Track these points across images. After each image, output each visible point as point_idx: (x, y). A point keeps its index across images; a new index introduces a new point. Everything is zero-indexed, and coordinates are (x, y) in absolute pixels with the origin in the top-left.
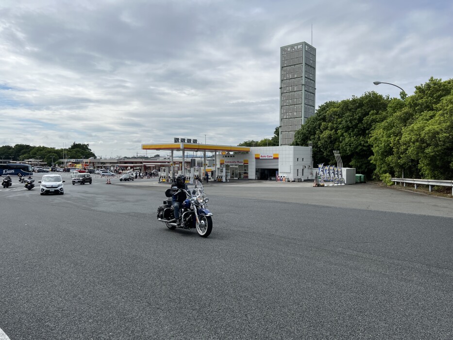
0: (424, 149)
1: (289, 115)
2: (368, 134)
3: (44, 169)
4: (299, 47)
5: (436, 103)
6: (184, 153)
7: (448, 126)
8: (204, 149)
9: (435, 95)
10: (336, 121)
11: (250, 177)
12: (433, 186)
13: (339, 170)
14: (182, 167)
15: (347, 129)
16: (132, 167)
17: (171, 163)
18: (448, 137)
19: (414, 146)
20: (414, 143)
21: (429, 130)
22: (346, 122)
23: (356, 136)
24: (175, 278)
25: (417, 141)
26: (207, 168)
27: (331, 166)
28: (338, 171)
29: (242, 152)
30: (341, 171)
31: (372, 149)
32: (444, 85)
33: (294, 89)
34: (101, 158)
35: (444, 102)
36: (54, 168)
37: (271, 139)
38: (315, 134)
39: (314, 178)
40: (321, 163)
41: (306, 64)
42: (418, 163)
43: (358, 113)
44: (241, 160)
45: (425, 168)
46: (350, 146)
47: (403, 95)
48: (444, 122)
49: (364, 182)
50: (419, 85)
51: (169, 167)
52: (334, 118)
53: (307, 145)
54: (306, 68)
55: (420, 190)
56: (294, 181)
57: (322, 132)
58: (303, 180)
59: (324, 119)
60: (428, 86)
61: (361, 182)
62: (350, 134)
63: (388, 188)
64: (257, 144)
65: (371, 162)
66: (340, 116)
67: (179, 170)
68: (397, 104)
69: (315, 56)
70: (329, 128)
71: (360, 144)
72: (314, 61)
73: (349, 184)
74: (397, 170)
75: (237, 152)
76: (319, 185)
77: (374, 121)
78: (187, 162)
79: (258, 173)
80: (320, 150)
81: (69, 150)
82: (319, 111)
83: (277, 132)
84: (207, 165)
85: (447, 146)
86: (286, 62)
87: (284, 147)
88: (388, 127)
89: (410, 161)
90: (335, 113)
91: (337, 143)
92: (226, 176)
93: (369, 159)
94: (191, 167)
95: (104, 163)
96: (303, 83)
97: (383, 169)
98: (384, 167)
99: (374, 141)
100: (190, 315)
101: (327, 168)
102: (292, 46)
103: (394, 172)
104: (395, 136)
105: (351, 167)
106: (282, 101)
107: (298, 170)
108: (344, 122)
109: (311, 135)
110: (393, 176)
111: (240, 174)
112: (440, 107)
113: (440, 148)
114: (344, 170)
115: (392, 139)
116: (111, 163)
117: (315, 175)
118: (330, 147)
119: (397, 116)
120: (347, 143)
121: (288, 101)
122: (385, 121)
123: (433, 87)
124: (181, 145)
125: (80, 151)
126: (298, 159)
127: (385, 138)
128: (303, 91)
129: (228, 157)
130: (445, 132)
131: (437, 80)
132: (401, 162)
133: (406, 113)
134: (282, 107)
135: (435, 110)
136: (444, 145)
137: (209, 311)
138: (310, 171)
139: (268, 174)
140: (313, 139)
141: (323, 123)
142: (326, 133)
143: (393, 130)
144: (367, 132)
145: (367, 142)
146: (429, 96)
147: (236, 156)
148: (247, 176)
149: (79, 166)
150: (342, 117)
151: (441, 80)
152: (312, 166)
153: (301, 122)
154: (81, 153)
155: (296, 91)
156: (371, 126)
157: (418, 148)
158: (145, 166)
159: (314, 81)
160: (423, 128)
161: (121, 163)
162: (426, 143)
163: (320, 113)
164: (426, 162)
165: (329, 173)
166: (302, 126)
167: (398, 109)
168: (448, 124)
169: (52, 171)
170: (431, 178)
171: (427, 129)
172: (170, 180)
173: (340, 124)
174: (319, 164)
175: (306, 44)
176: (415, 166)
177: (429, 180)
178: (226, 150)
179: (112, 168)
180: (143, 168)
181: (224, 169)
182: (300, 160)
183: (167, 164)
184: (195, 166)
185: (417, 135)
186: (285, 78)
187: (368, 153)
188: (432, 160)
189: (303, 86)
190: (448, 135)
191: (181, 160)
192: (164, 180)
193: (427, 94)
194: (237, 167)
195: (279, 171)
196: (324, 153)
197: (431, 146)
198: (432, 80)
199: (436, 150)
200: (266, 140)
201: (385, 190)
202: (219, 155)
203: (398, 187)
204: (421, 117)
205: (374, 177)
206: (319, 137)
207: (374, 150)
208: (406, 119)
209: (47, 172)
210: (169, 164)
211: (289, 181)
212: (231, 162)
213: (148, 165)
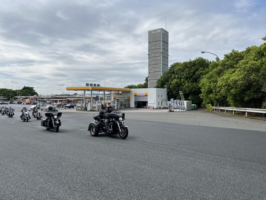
0: (230, 90)
1: (153, 70)
2: (199, 81)
3: (5, 102)
4: (159, 31)
5: (236, 64)
6: (92, 92)
7: (243, 77)
8: (104, 90)
9: (235, 60)
10: (181, 74)
11: (131, 107)
12: (235, 111)
13: (183, 102)
14: (90, 100)
15: (187, 78)
16: (60, 101)
17: (84, 98)
18: (242, 83)
19: (224, 89)
20: (224, 87)
21: (232, 79)
22: (186, 74)
23: (192, 83)
24: (86, 170)
25: (226, 85)
26: (106, 101)
27: (178, 99)
28: (181, 103)
29: (127, 91)
30: (184, 103)
31: (201, 90)
32: (240, 54)
33: (156, 55)
34: (41, 95)
35: (241, 63)
36: (12, 102)
37: (143, 84)
38: (168, 81)
39: (168, 107)
40: (172, 98)
41: (163, 41)
42: (227, 98)
43: (193, 69)
44: (126, 96)
45: (230, 101)
46: (188, 88)
47: (218, 59)
48: (241, 75)
49: (197, 109)
50: (226, 54)
51: (83, 100)
52: (179, 72)
53: (164, 88)
54: (163, 43)
55: (228, 113)
56: (157, 109)
57: (172, 80)
58: (162, 108)
59: (173, 73)
60: (231, 54)
61: (195, 109)
62: (188, 81)
63: (210, 112)
64: (135, 87)
65: (200, 97)
66: (183, 71)
67: (89, 102)
68: (215, 65)
69: (168, 36)
70: (176, 78)
71: (194, 87)
72: (168, 40)
73: (188, 110)
74: (215, 102)
75: (124, 91)
76: (171, 111)
77: (202, 74)
78: (94, 98)
79: (136, 104)
80: (171, 91)
81: (21, 91)
82: (171, 68)
83: (147, 80)
84: (106, 99)
85: (242, 89)
86: (151, 40)
87: (151, 89)
88: (210, 77)
89: (222, 97)
90: (180, 69)
91: (181, 87)
92: (117, 106)
93: (199, 95)
94: (96, 100)
95: (43, 98)
96: (161, 52)
97: (207, 102)
98: (208, 100)
99: (202, 85)
100: (95, 194)
101: (175, 101)
102: (155, 31)
103: (213, 103)
104: (214, 82)
105: (189, 100)
106: (149, 62)
107: (159, 102)
108: (185, 74)
109: (166, 82)
110: (213, 105)
111: (125, 105)
112: (238, 66)
113: (238, 90)
114: (185, 102)
115: (212, 84)
116: (47, 98)
117: (168, 105)
118: (177, 89)
119: (214, 71)
120: (187, 87)
121: (153, 62)
122: (208, 74)
123: (234, 55)
124: (90, 88)
125: (28, 91)
126: (159, 96)
127: (208, 84)
128: (161, 57)
129: (118, 94)
130: (241, 81)
131: (236, 51)
132: (217, 97)
133: (220, 70)
134: (149, 65)
135: (235, 68)
136: (241, 88)
137: (107, 191)
138: (166, 102)
139: (142, 104)
140: (167, 84)
141: (173, 75)
142: (175, 81)
143: (212, 79)
144: (198, 80)
145: (198, 86)
146: (232, 60)
147: (123, 94)
148: (130, 106)
149: (27, 101)
150: (183, 72)
151: (238, 51)
152: (167, 100)
153: (160, 75)
154: (29, 93)
155: (158, 56)
156: (200, 77)
157: (227, 90)
158: (68, 100)
159: (168, 51)
160: (229, 78)
161: (53, 98)
162: (231, 87)
163: (171, 69)
164: (231, 97)
165: (177, 104)
166: (161, 77)
167: (215, 67)
168: (243, 76)
169: (10, 103)
170: (234, 107)
171: (231, 79)
172: (83, 108)
173: (183, 75)
174: (171, 98)
175: (163, 29)
176: (225, 99)
177: (233, 108)
178: (117, 90)
179: (48, 102)
180: (67, 101)
181: (116, 102)
182: (160, 96)
183: (81, 99)
184: (98, 100)
185: (226, 82)
186: (151, 49)
187: (199, 92)
188: (235, 96)
189: (162, 54)
190: (242, 82)
191: (90, 96)
192: (80, 109)
193: (231, 59)
194: (124, 100)
195: (148, 103)
196: (173, 92)
197: (233, 88)
198: (233, 51)
199: (236, 90)
200: (140, 85)
201: (209, 114)
202: (113, 93)
203: (216, 112)
204: (228, 72)
205: (202, 106)
206: (171, 83)
207: (202, 90)
208: (220, 73)
209: (7, 104)
210: (83, 99)
211: (154, 109)
212: (119, 98)
213: (70, 99)
